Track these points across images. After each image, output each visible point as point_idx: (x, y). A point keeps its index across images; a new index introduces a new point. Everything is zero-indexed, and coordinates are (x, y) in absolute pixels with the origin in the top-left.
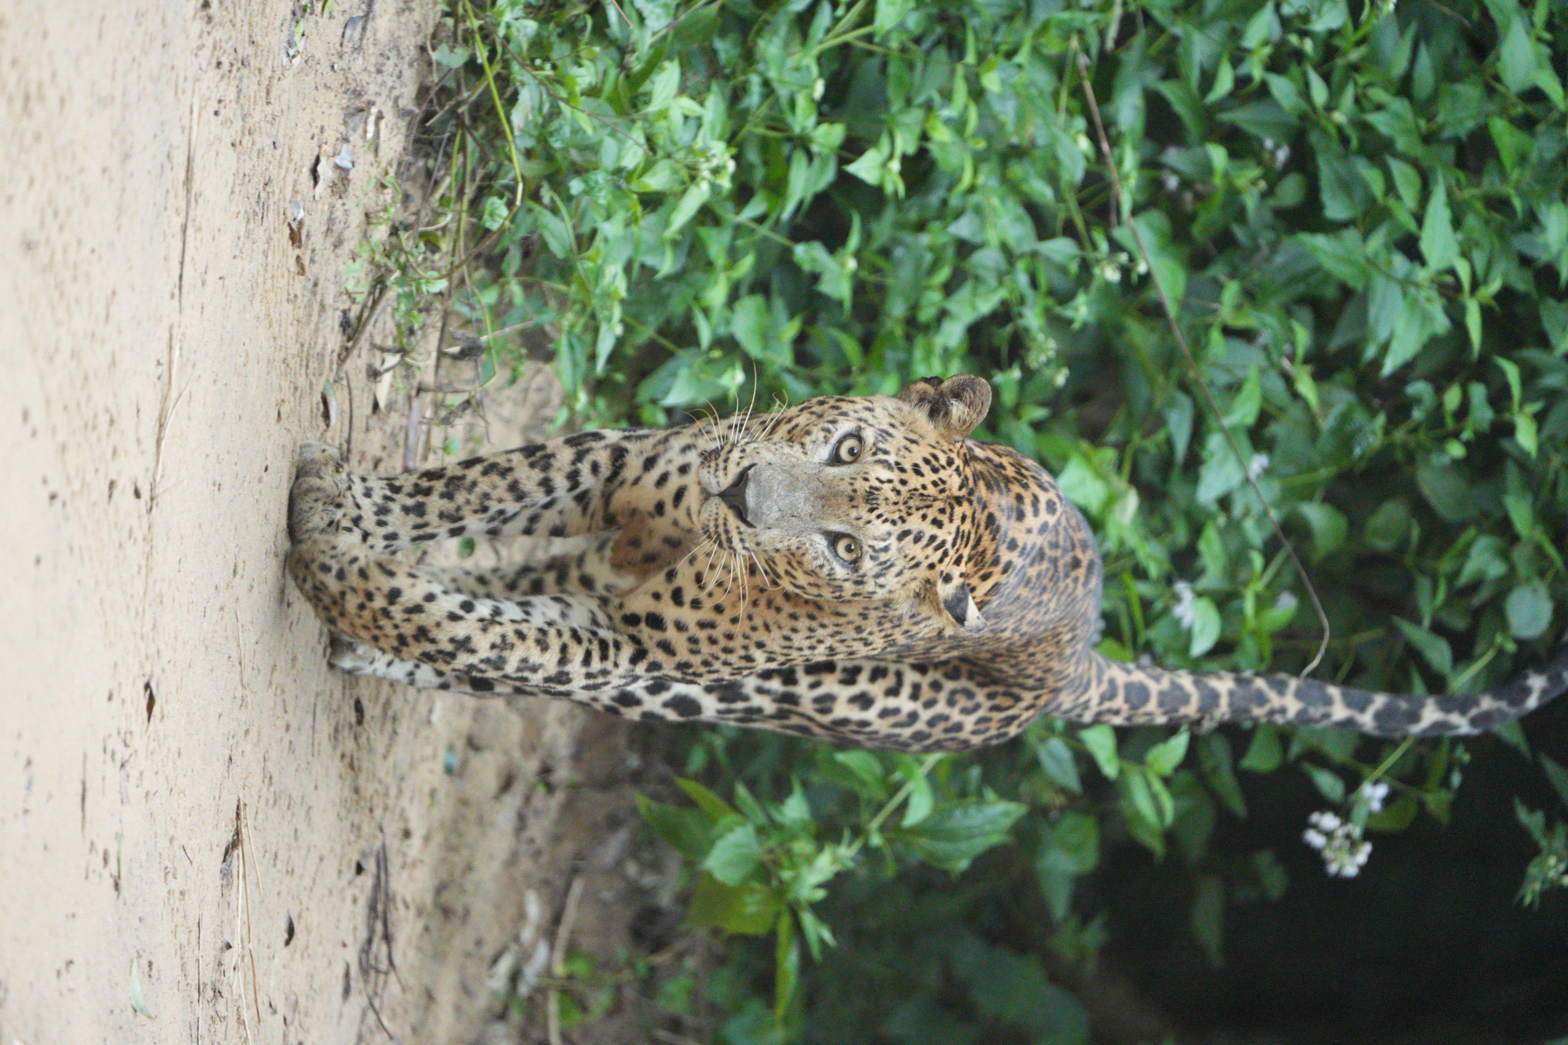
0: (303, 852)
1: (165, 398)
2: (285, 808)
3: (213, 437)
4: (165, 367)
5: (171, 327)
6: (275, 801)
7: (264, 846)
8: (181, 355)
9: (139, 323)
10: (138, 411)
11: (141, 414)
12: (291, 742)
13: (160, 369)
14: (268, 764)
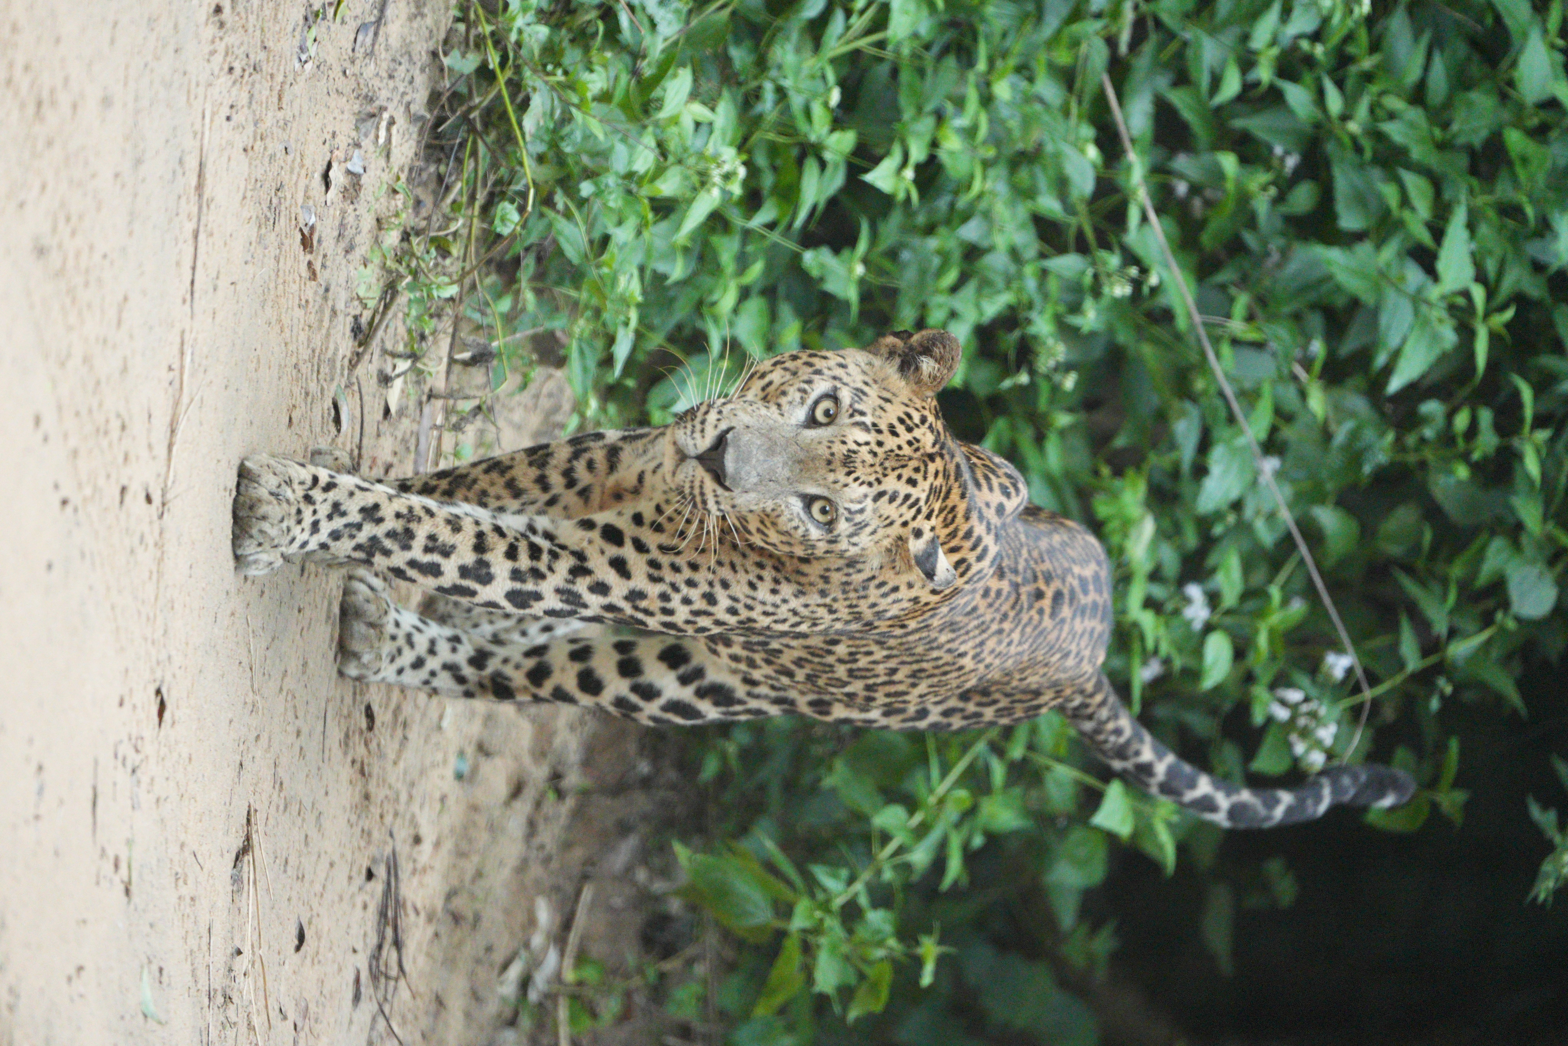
0: (314, 858)
1: (177, 404)
2: (295, 813)
3: (224, 442)
4: (177, 373)
5: (183, 332)
6: (286, 807)
7: (275, 852)
8: (192, 360)
9: (151, 328)
10: (150, 417)
11: (152, 420)
12: (301, 749)
13: (171, 374)
14: (279, 769)
